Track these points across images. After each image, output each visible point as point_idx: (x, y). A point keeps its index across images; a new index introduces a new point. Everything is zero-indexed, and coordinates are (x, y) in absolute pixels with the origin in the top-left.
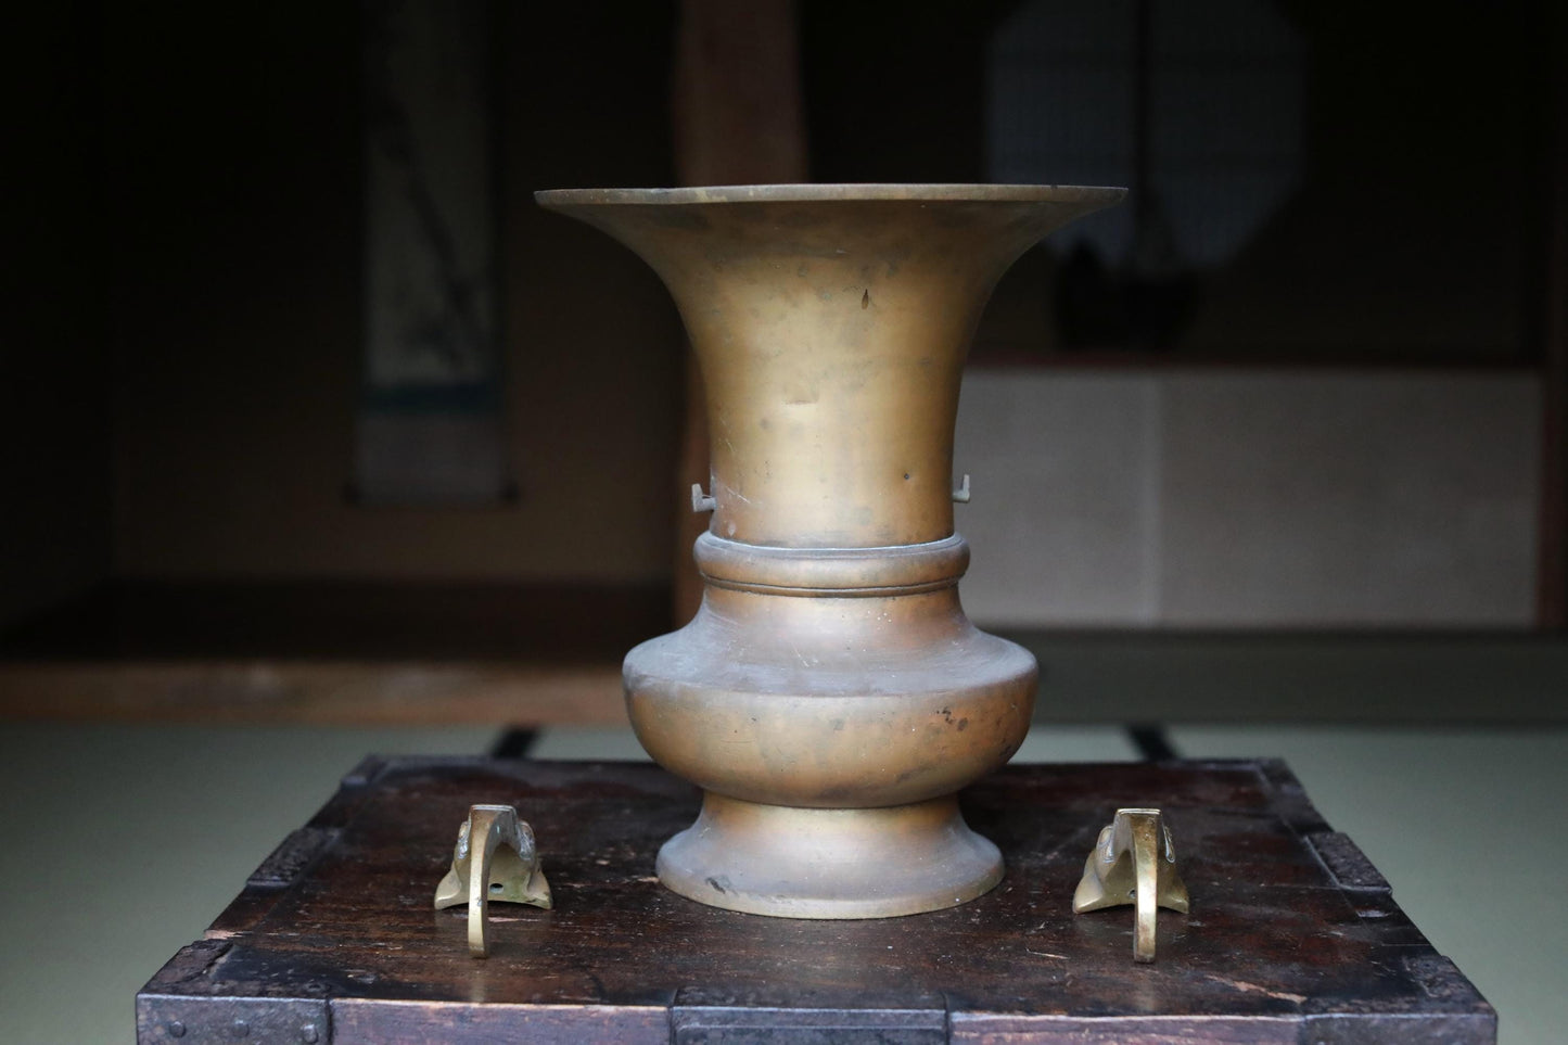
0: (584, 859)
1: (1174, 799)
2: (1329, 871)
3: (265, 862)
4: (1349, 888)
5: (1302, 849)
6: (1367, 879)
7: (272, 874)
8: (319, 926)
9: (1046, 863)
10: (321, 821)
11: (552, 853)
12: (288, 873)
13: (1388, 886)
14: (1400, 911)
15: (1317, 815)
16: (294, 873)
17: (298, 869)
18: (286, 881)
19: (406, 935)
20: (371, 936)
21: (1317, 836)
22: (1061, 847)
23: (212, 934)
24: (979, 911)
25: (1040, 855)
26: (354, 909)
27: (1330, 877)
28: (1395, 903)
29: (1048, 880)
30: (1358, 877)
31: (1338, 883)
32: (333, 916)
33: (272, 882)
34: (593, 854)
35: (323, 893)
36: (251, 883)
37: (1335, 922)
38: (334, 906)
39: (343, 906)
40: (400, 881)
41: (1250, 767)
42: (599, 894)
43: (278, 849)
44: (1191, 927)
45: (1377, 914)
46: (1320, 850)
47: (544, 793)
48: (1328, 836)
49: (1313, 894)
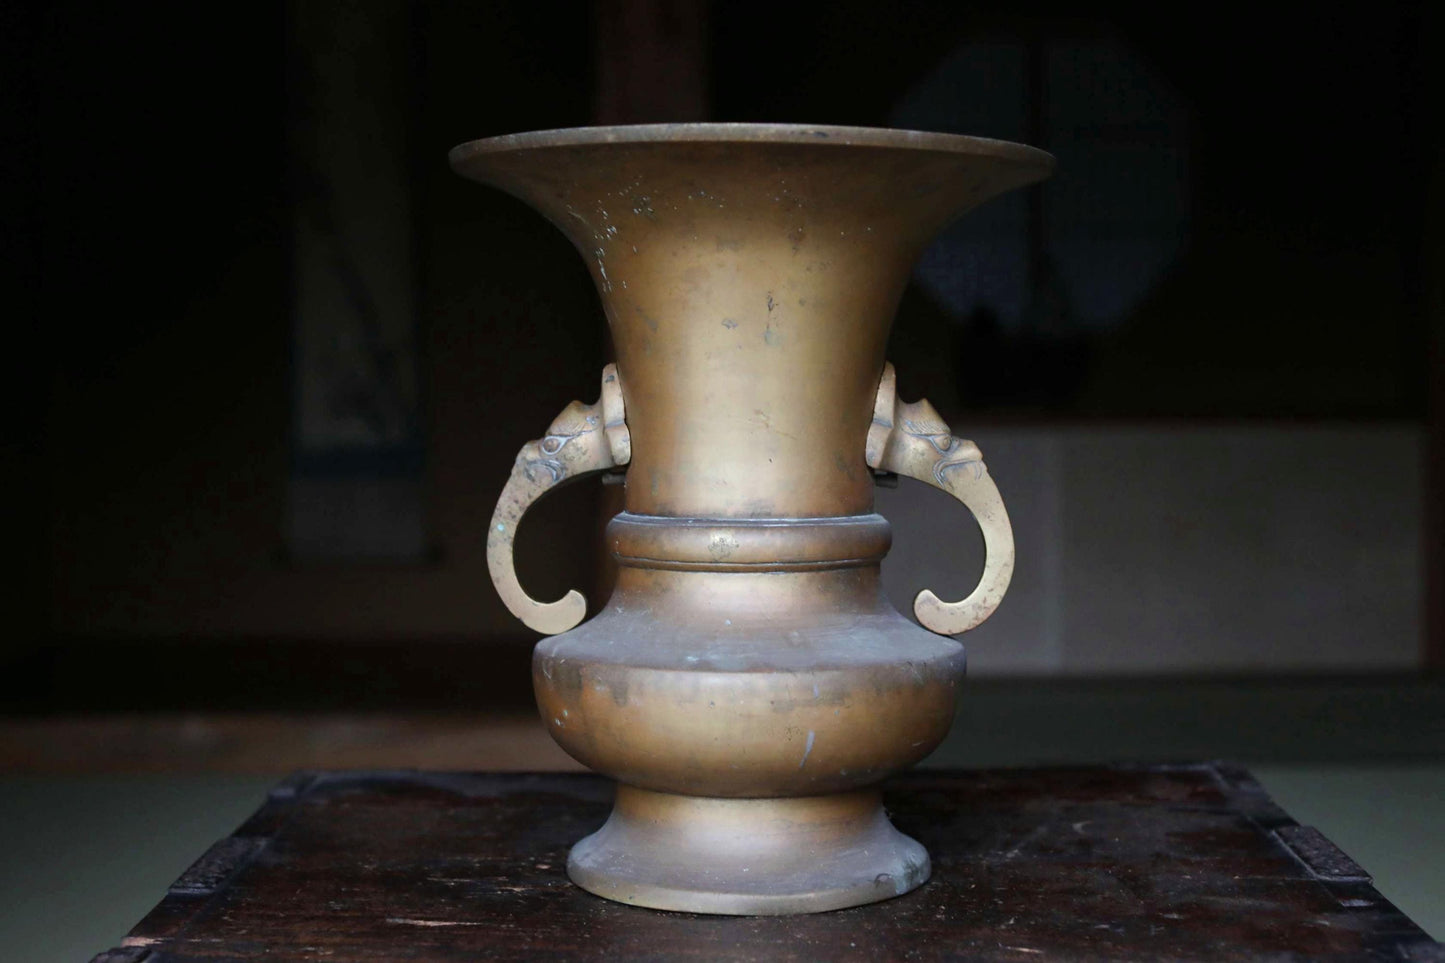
0: (523, 864)
1: (1130, 797)
2: (1303, 862)
3: (189, 869)
4: (1327, 878)
5: (1272, 843)
6: (1345, 870)
7: (195, 881)
8: (244, 932)
9: (1007, 861)
10: (247, 831)
11: (489, 858)
12: (213, 880)
13: (1366, 874)
14: (1385, 900)
15: (1281, 810)
16: (218, 880)
17: (223, 876)
18: (210, 888)
19: (337, 940)
20: (301, 941)
21: (1284, 830)
22: (1022, 844)
23: (130, 941)
24: (943, 907)
25: (1000, 853)
26: (282, 915)
27: (1305, 869)
28: (1378, 892)
29: (1011, 876)
30: (1336, 868)
31: (1315, 874)
32: (259, 922)
33: (197, 889)
34: (532, 859)
35: (249, 899)
36: (174, 891)
37: (1320, 911)
38: (261, 912)
40: (331, 887)
41: (1204, 767)
42: (542, 898)
43: (203, 857)
44: (1169, 919)
45: (1361, 903)
46: (1290, 843)
47: (479, 802)
48: (1296, 830)
49: (1290, 885)
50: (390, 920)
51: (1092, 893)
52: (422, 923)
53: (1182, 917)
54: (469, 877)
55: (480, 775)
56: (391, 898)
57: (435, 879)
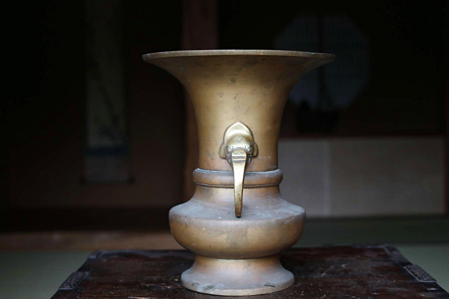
0: (170, 279)
1: (359, 257)
2: (415, 276)
3: (65, 282)
4: (423, 281)
5: (404, 270)
6: (428, 278)
7: (67, 286)
9: (322, 277)
10: (82, 269)
11: (159, 277)
12: (72, 285)
13: (435, 280)
14: (441, 288)
15: (406, 260)
16: (74, 285)
17: (76, 284)
18: (72, 287)
21: (408, 266)
22: (326, 272)
24: (303, 292)
25: (320, 274)
26: (95, 296)
27: (416, 278)
28: (439, 286)
29: (324, 282)
30: (425, 278)
31: (419, 280)
33: (67, 288)
34: (173, 277)
35: (84, 291)
36: (61, 289)
37: (421, 292)
38: (88, 295)
39: (91, 295)
40: (110, 287)
41: (382, 247)
42: (177, 290)
43: (69, 278)
44: (374, 295)
45: (433, 289)
46: (410, 270)
47: (154, 259)
48: (412, 266)
49: (411, 283)
51: (350, 287)
53: (378, 294)
54: (152, 283)
55: (154, 251)
56: (129, 290)
57: (143, 284)
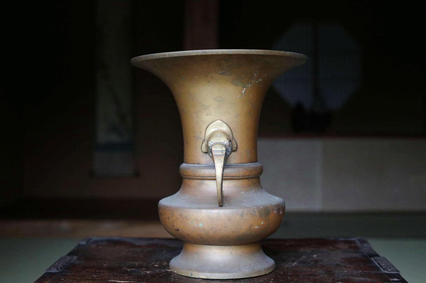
0: (151, 265)
1: (331, 248)
3: (53, 265)
4: (387, 272)
5: (371, 262)
6: (392, 270)
7: (54, 268)
9: (293, 266)
10: (71, 254)
11: (141, 263)
12: (59, 268)
13: (398, 271)
14: (403, 279)
15: (375, 252)
16: (61, 268)
17: (62, 267)
18: (58, 270)
21: (376, 258)
22: (297, 261)
24: (272, 279)
25: (291, 263)
26: (78, 279)
27: (381, 269)
28: (402, 277)
29: (293, 270)
30: (390, 269)
31: (383, 271)
32: (71, 280)
33: (54, 271)
34: (153, 263)
35: (69, 274)
36: (48, 271)
38: (72, 277)
39: (75, 278)
40: (94, 271)
41: (354, 239)
42: (155, 275)
43: (57, 261)
45: (395, 279)
46: (377, 262)
47: (139, 247)
48: (379, 258)
49: (376, 274)
50: (110, 281)
51: (318, 276)
52: (119, 281)
54: (134, 268)
55: (140, 239)
56: (111, 274)
57: (124, 269)
